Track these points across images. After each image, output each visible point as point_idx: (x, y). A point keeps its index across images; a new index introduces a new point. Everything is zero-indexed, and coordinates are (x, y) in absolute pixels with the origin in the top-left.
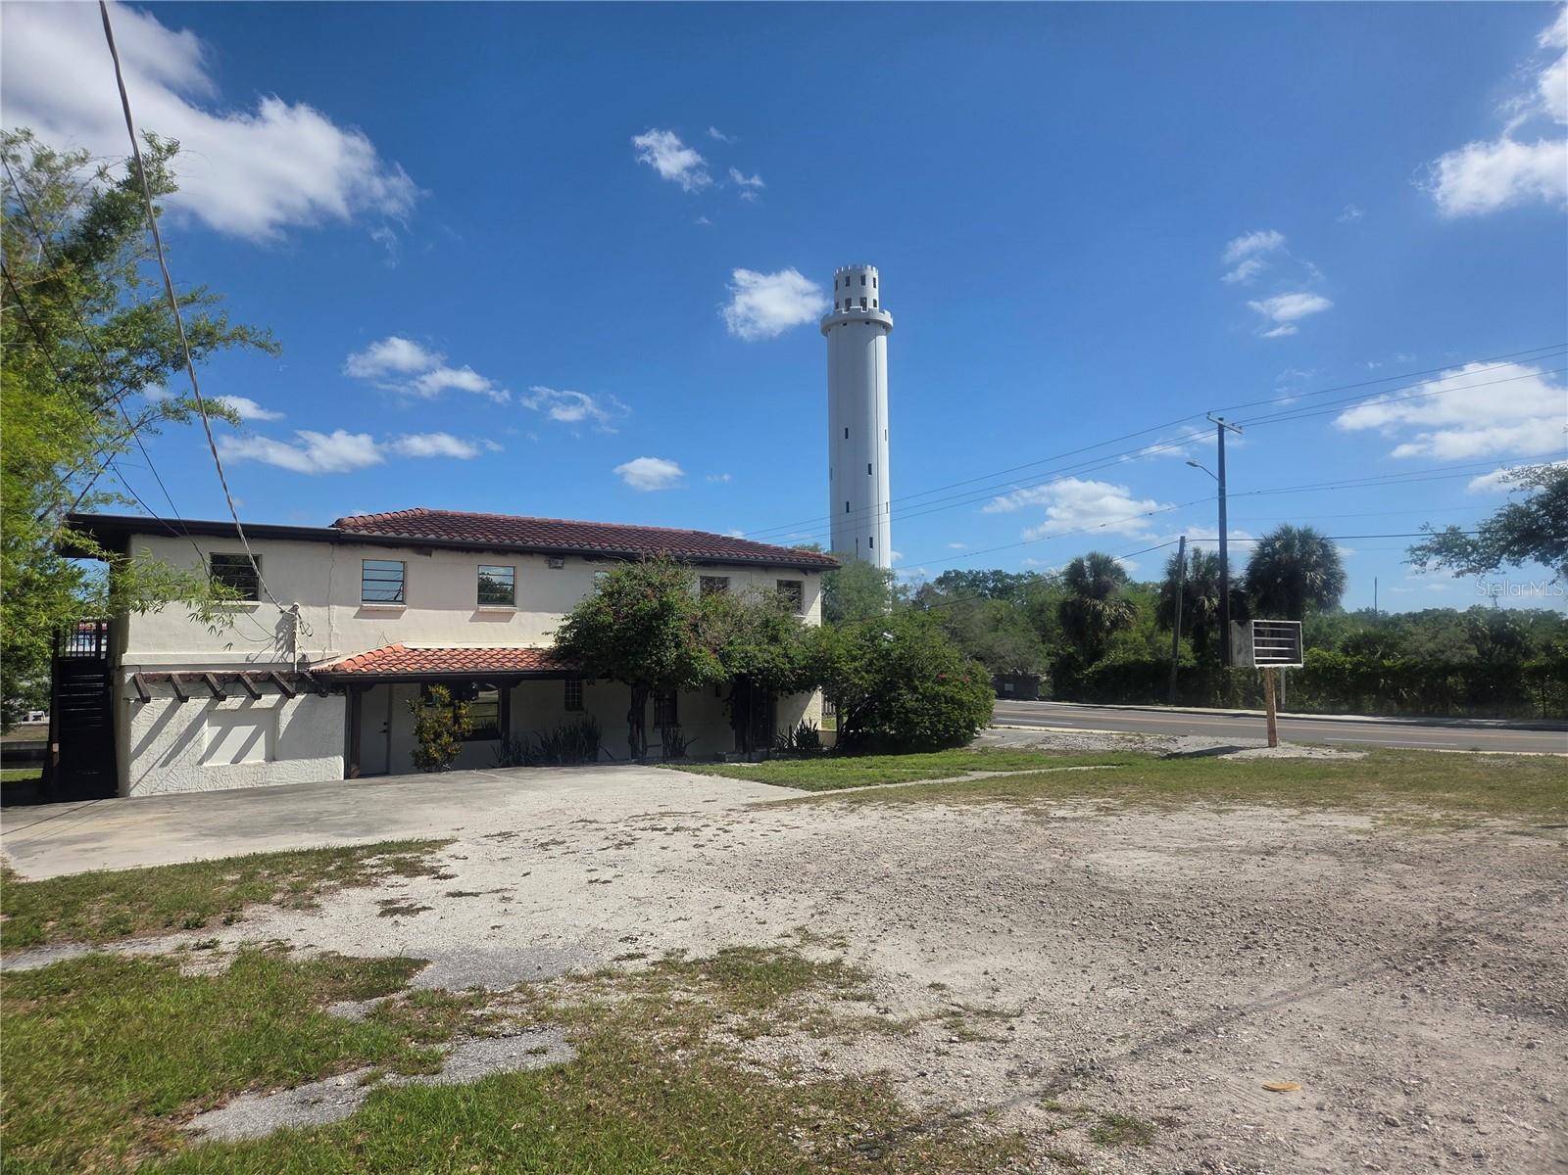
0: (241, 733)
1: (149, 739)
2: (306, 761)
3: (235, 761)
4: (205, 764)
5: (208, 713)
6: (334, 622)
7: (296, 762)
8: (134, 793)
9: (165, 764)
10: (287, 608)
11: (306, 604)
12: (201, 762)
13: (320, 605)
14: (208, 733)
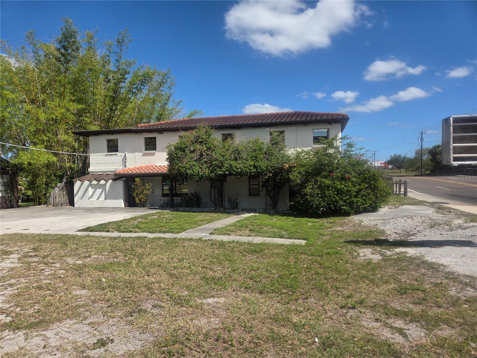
0: (99, 191)
1: (78, 192)
2: (113, 200)
3: (98, 199)
4: (90, 199)
5: (90, 185)
6: (136, 158)
7: (111, 200)
8: (76, 206)
9: (81, 199)
10: (124, 154)
11: (129, 152)
12: (89, 199)
13: (132, 153)
14: (91, 190)
